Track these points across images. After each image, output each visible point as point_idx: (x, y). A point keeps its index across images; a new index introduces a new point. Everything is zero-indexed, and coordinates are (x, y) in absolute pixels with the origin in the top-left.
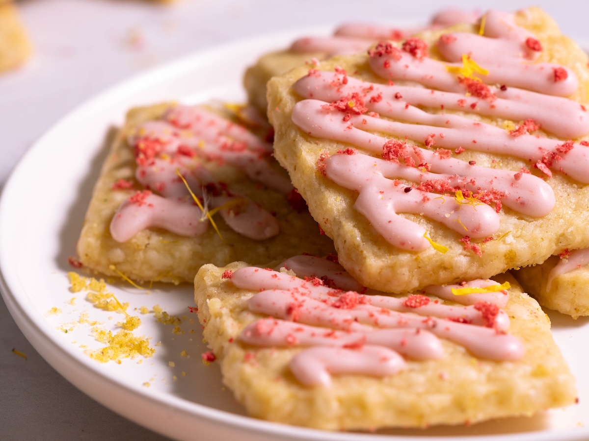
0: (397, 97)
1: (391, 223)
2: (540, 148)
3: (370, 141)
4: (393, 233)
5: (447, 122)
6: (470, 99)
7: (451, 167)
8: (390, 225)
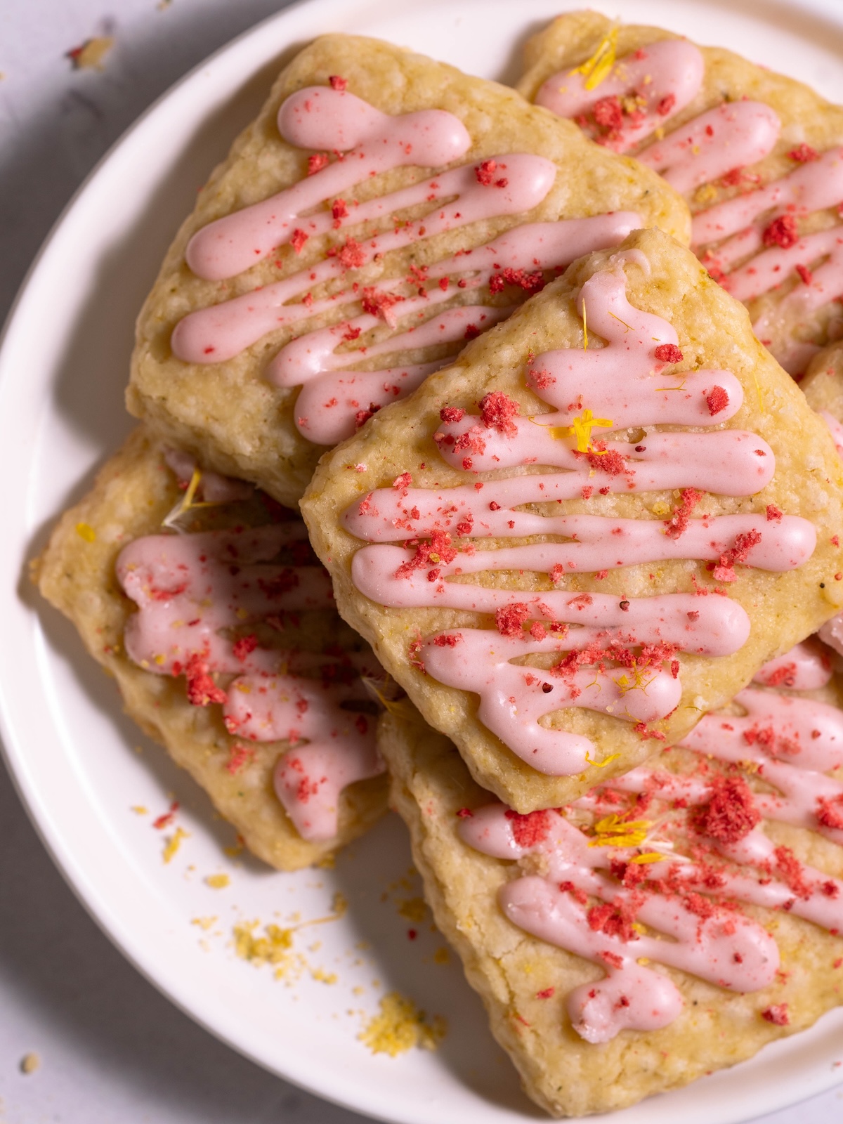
0: (493, 506)
1: (537, 753)
2: (713, 544)
3: (474, 606)
4: (544, 769)
5: (574, 536)
6: (597, 479)
7: (596, 617)
8: (536, 757)
